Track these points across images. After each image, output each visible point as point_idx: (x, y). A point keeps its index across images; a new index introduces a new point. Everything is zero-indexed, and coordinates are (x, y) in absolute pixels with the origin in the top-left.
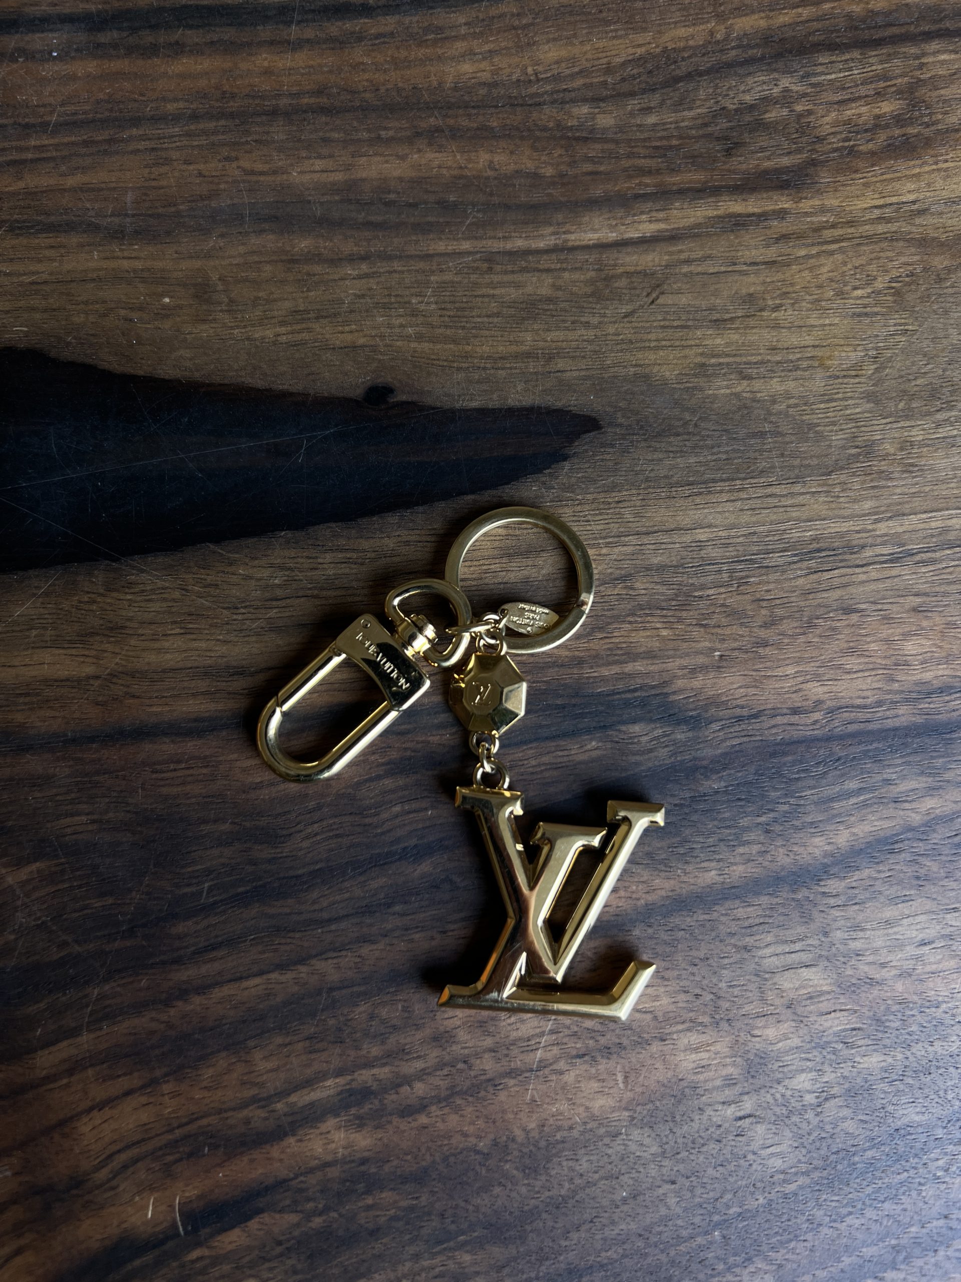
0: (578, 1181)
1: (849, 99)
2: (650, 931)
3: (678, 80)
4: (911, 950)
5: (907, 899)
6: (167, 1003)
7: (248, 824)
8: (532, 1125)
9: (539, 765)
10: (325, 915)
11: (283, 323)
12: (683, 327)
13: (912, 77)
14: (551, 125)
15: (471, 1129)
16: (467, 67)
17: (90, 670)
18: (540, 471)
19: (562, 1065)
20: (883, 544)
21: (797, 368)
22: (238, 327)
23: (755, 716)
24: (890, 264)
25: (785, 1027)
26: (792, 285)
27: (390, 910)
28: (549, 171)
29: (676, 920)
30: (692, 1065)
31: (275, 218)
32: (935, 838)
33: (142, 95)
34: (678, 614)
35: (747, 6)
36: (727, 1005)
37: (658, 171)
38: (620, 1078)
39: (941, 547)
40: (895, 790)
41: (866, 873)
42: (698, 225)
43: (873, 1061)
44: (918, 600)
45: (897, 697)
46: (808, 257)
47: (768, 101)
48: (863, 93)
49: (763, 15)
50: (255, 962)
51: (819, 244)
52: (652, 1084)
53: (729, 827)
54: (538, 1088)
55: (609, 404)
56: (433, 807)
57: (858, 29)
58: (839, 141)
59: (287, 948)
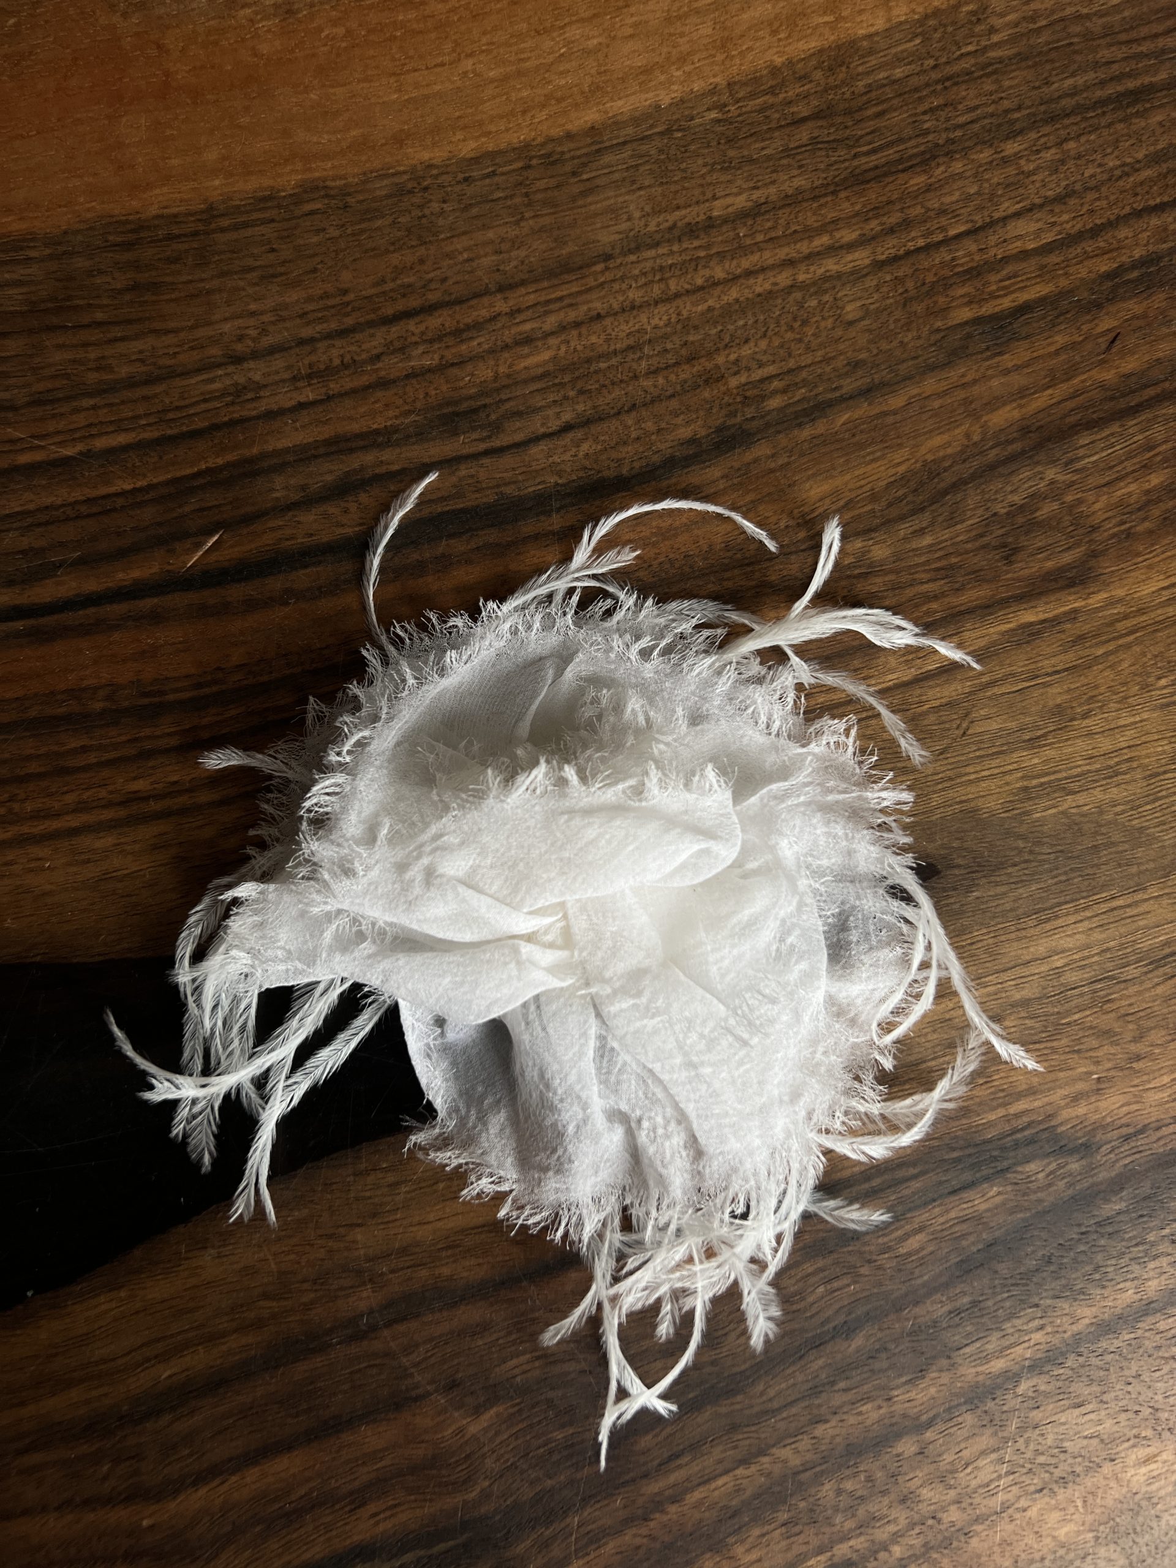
1: (1117, 479)
2: (1081, 1359)
3: (945, 492)
6: (646, 1517)
10: (775, 1405)
12: (999, 753)
19: (1023, 1503)
21: (1117, 773)
23: (1142, 1131)
26: (1096, 687)
27: (836, 1388)
29: (1104, 1344)
30: (1143, 1479)
34: (1049, 1045)
35: (997, 398)
36: (1166, 1415)
37: (943, 594)
38: (1079, 1503)
42: (994, 644)
46: (1107, 654)
47: (1036, 498)
48: (1130, 469)
49: (1014, 405)
50: (720, 1462)
51: (1114, 639)
52: (1110, 1502)
53: (1137, 1245)
54: (1005, 1528)
55: (943, 847)
56: (855, 1282)
57: (1112, 398)
58: (1115, 526)
59: (747, 1442)
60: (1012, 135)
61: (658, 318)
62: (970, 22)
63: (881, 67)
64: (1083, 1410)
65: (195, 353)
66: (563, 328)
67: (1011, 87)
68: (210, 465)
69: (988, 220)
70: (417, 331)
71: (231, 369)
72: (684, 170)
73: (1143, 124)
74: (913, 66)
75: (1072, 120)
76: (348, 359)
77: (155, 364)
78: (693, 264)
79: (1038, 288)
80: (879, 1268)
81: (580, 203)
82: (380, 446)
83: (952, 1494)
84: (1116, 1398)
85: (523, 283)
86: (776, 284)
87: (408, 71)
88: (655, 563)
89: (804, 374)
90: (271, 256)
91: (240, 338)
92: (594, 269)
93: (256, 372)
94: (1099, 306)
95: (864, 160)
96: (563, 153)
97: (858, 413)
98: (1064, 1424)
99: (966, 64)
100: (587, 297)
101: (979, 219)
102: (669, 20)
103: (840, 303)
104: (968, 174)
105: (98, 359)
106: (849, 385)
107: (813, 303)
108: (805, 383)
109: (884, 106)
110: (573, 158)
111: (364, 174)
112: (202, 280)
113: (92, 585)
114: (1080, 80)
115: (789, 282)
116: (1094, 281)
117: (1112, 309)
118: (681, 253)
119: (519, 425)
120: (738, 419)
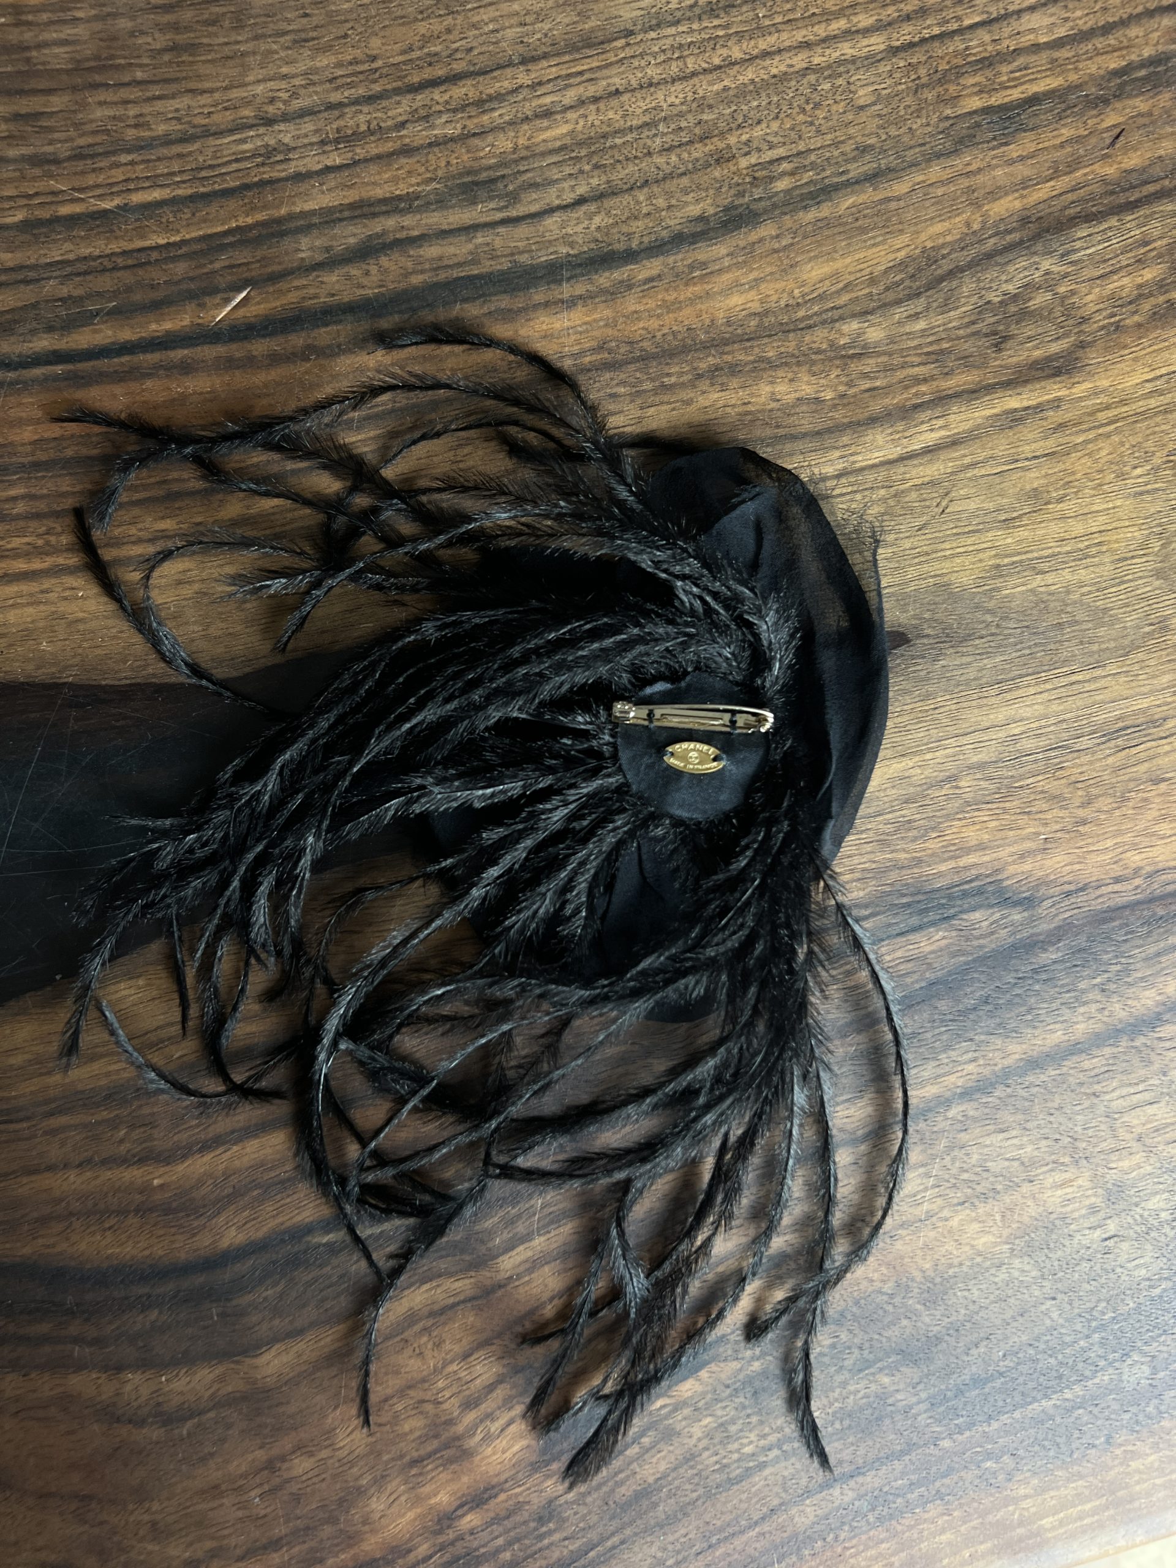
0: (971, 1307)
1: (1112, 272)
2: (1009, 1090)
3: (941, 279)
8: (927, 1266)
12: (974, 531)
14: (824, 346)
15: (876, 1276)
16: (736, 300)
19: (946, 1213)
21: (1087, 556)
23: (1082, 889)
24: (1166, 438)
25: (1138, 1158)
26: (1073, 473)
28: (828, 395)
29: (1030, 1078)
30: (1058, 1200)
34: (1002, 805)
35: (999, 188)
36: (1084, 1145)
37: (933, 378)
38: (998, 1217)
42: (978, 427)
46: (1087, 442)
47: (1030, 287)
48: (1125, 263)
49: (1017, 195)
51: (1095, 427)
52: (1026, 1219)
53: (1068, 991)
54: (928, 1234)
55: (915, 617)
57: (1112, 193)
58: (1106, 318)
61: (673, 96)
64: (1006, 1135)
65: (228, 113)
66: (582, 102)
68: (241, 223)
69: (1003, 12)
70: (441, 100)
71: (262, 130)
76: (375, 122)
77: (189, 123)
78: (711, 43)
79: (1048, 81)
82: (402, 212)
84: (1039, 1127)
85: (545, 56)
86: (792, 66)
88: (659, 334)
89: (813, 157)
90: (305, 21)
91: (272, 100)
92: (614, 44)
93: (286, 134)
94: (1106, 101)
97: (862, 198)
98: (988, 1146)
100: (607, 72)
101: (993, 11)
103: (852, 88)
105: (136, 116)
106: (856, 170)
107: (827, 86)
108: (813, 166)
112: (238, 42)
113: (127, 334)
115: (805, 65)
116: (1103, 77)
117: (1118, 105)
118: (700, 31)
119: (534, 196)
120: (746, 199)
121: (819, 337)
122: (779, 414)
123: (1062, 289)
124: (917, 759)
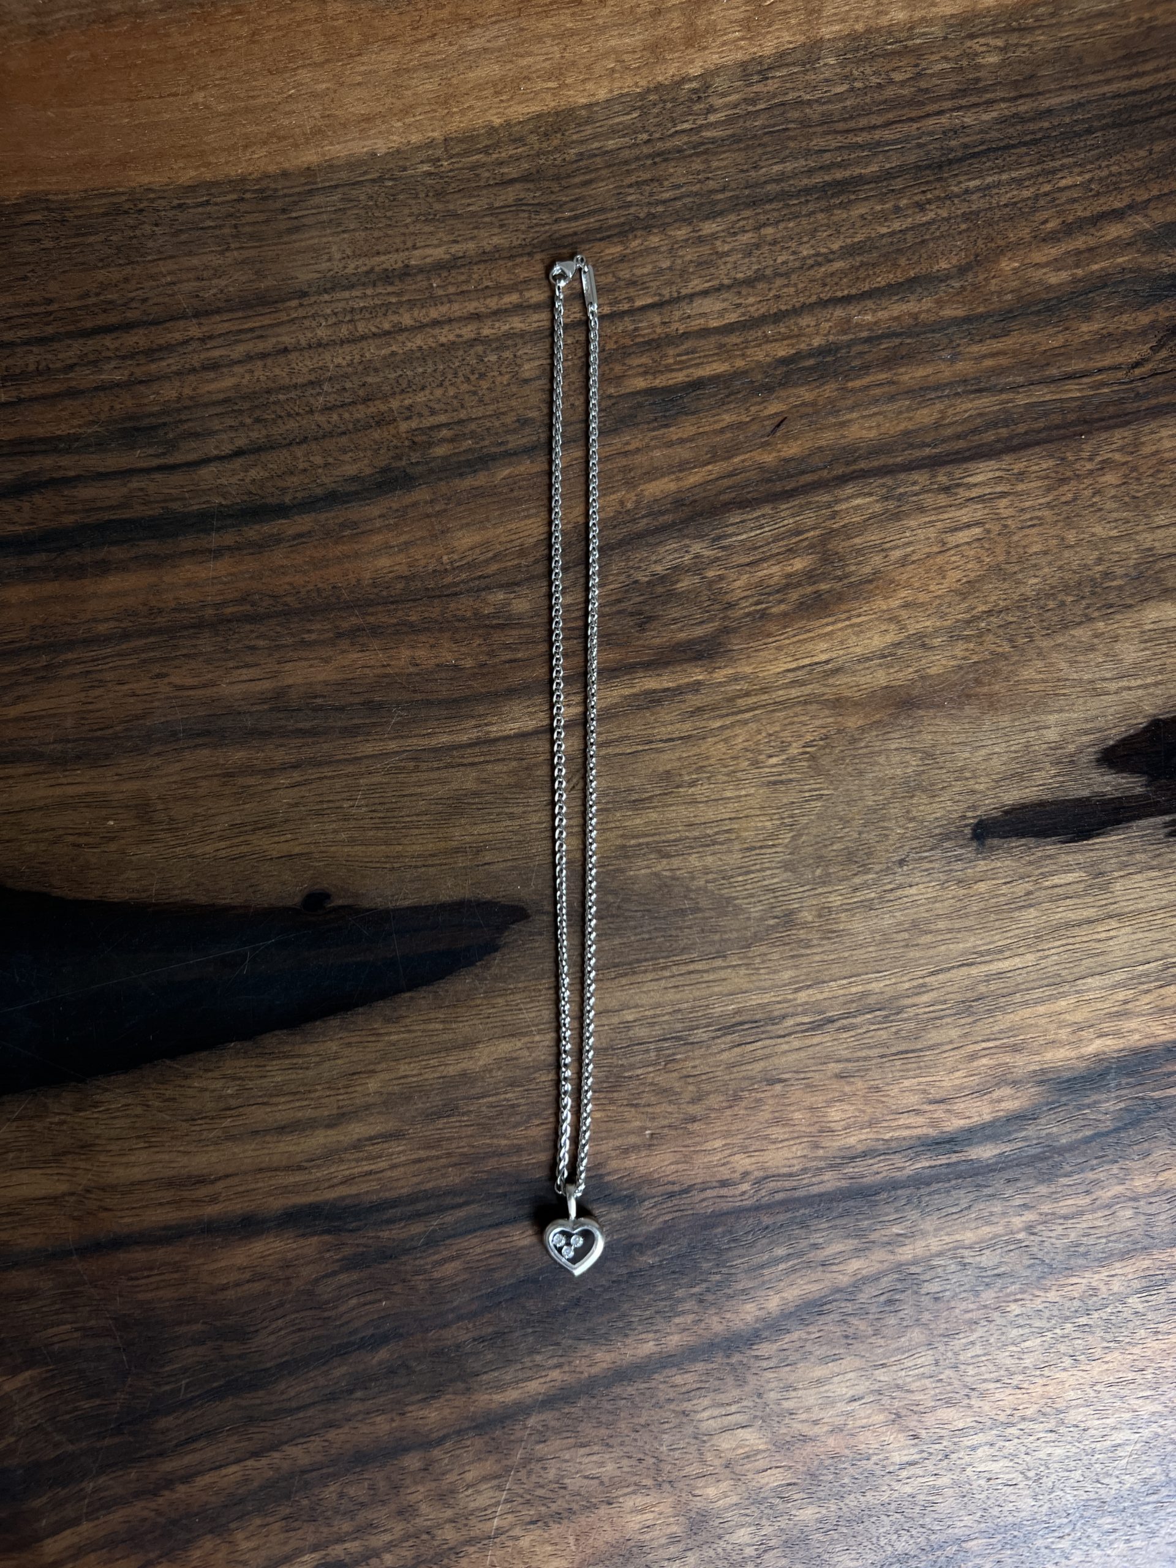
1: (761, 559)
2: (594, 1402)
4: (842, 1407)
5: (836, 1358)
6: (155, 1493)
7: (218, 1324)
9: (484, 1253)
10: (294, 1404)
11: (222, 838)
12: (603, 810)
13: (825, 528)
14: (469, 614)
16: (384, 562)
17: (63, 1188)
18: (472, 964)
19: (517, 1532)
20: (804, 1013)
21: (714, 843)
22: (180, 845)
23: (686, 1191)
24: (804, 729)
25: (725, 1486)
26: (708, 758)
27: (352, 1396)
28: (468, 663)
29: (617, 1390)
30: (638, 1526)
31: (207, 733)
32: (863, 1297)
33: (75, 618)
34: (610, 1095)
35: (656, 469)
36: (669, 1467)
38: (571, 1540)
39: (859, 1012)
40: (821, 1255)
41: (795, 1336)
43: (808, 1514)
44: (841, 1066)
45: (822, 1164)
46: (722, 728)
47: (678, 570)
48: (776, 551)
49: (673, 477)
50: (232, 1451)
51: (733, 714)
52: (601, 1545)
53: (664, 1299)
54: (495, 1553)
55: (535, 894)
56: (387, 1298)
57: (769, 480)
58: (751, 605)
59: (261, 1436)
60: (712, 216)
61: (341, 358)
62: (691, 100)
63: (595, 137)
64: (587, 1450)
66: (249, 358)
67: (719, 168)
69: (675, 295)
70: (112, 347)
72: (390, 218)
73: (845, 216)
74: (627, 139)
75: (774, 206)
76: (44, 364)
78: (384, 309)
79: (715, 366)
80: (412, 1288)
81: (285, 239)
82: (61, 452)
83: (449, 1513)
85: (218, 311)
86: (460, 336)
87: (143, 98)
88: (303, 591)
89: (473, 426)
92: (288, 304)
94: (769, 389)
95: (564, 225)
96: (276, 190)
97: (519, 469)
98: (567, 1461)
99: (677, 142)
100: (278, 330)
101: (666, 293)
102: (397, 72)
103: (518, 361)
104: (663, 249)
106: (516, 441)
107: (493, 358)
108: (473, 435)
109: (593, 175)
110: (285, 196)
111: (86, 191)
114: (789, 166)
115: (473, 336)
116: (769, 365)
117: (783, 393)
118: (373, 297)
119: (194, 445)
120: (404, 463)
121: (464, 606)
122: (418, 678)
123: (711, 574)
124: (526, 1039)
